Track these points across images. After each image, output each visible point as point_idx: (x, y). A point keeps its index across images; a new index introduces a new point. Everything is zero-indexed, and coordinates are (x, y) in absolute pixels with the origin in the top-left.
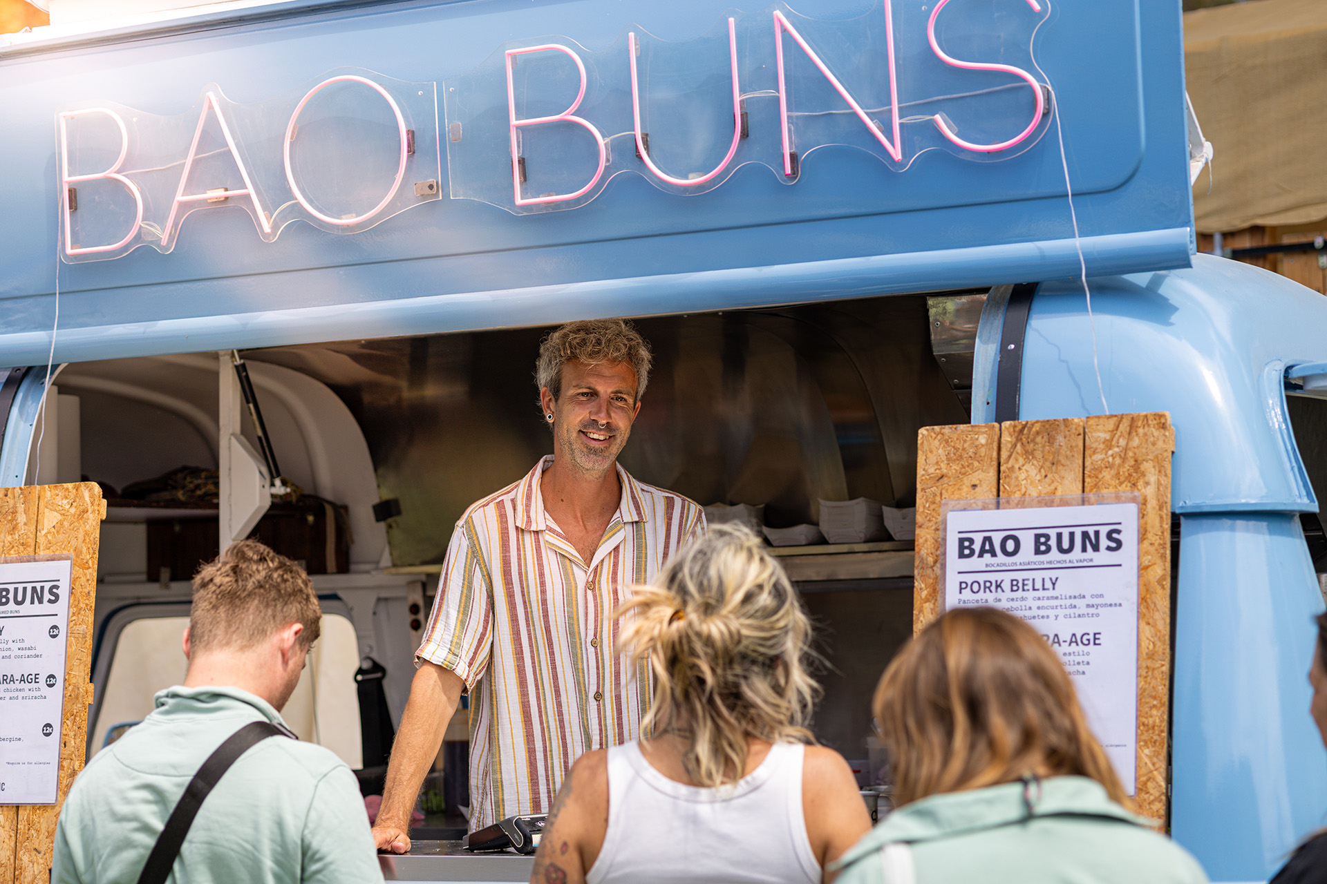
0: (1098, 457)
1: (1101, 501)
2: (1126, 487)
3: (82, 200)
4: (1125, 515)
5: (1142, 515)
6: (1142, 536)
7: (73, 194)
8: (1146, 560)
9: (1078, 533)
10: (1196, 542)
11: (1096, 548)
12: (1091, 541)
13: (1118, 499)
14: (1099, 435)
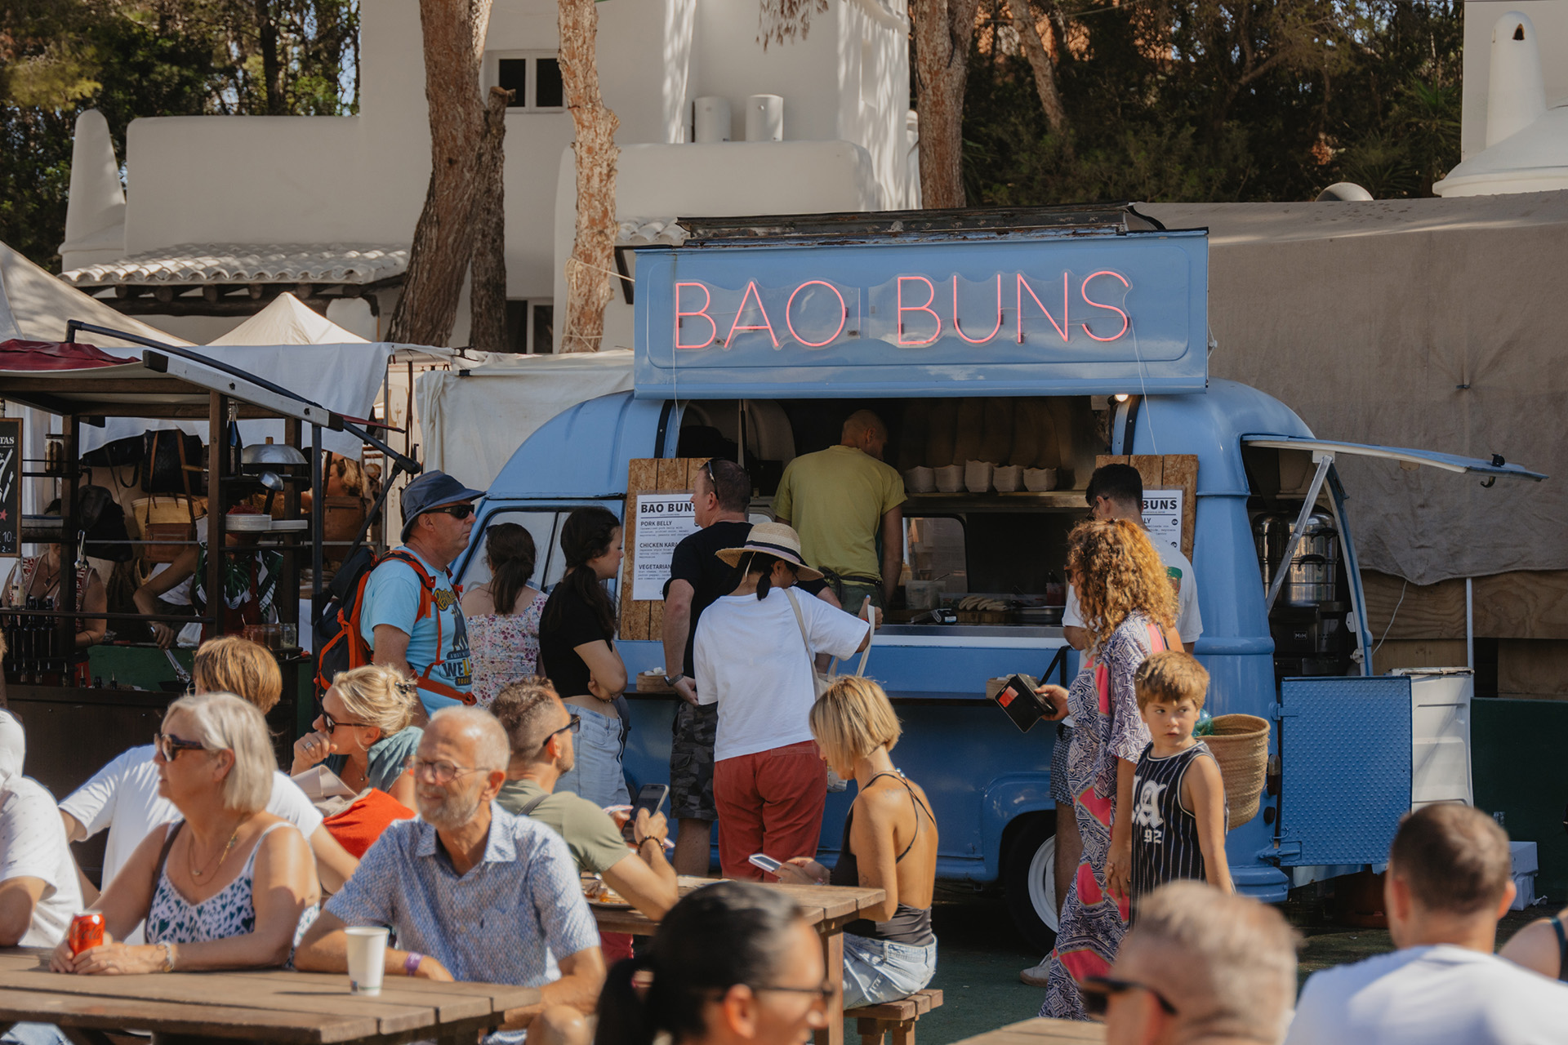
0: (1168, 471)
1: (1169, 488)
2: (1179, 483)
3: (685, 323)
4: (1177, 495)
5: (1185, 494)
6: (1184, 503)
7: (681, 320)
8: (1186, 513)
9: (1159, 501)
10: (1205, 507)
11: (1166, 508)
12: (1164, 505)
13: (1176, 489)
14: (1169, 463)
